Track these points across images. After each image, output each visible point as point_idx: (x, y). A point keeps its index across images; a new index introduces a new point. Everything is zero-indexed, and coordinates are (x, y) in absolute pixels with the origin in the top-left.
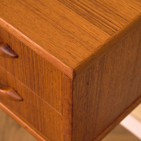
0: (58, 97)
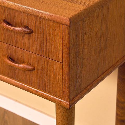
0: (59, 49)
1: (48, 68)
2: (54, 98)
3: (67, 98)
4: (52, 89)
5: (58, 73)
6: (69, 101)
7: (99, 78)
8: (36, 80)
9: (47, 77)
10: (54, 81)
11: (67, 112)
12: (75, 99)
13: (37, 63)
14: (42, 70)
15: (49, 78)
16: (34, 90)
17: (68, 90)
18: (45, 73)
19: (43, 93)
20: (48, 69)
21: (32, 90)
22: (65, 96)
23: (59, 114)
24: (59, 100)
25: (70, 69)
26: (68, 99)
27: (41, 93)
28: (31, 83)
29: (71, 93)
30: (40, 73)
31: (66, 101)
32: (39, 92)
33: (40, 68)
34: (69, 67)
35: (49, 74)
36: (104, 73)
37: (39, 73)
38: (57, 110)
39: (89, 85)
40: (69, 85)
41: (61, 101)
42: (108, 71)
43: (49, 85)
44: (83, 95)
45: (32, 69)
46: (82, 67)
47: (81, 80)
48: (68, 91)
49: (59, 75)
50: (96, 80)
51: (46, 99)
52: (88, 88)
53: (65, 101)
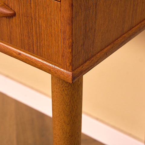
1: (37, 12)
2: (47, 65)
3: (68, 64)
4: (44, 49)
5: (53, 21)
6: (72, 69)
7: (124, 36)
8: (18, 33)
9: (36, 28)
10: (47, 35)
11: (69, 89)
12: (83, 67)
13: (19, 3)
14: (28, 17)
15: (39, 30)
16: (15, 52)
17: (70, 50)
18: (32, 22)
19: (29, 57)
20: (37, 14)
21: (12, 52)
22: (66, 62)
23: (57, 92)
24: (55, 68)
25: (74, 13)
26: (71, 67)
27: (26, 56)
28: (11, 40)
29: (76, 57)
30: (24, 21)
31: (66, 70)
32: (23, 54)
33: (24, 13)
34: (72, 9)
35: (39, 24)
36: (133, 28)
37: (22, 21)
38: (53, 85)
39: (108, 46)
40: (73, 42)
41: (58, 70)
42: (140, 25)
43: (38, 43)
44: (96, 61)
45: (10, 14)
46: (96, 13)
47: (94, 35)
48: (70, 53)
49: (54, 25)
50: (119, 38)
51: (35, 66)
52: (105, 50)
53: (64, 69)
